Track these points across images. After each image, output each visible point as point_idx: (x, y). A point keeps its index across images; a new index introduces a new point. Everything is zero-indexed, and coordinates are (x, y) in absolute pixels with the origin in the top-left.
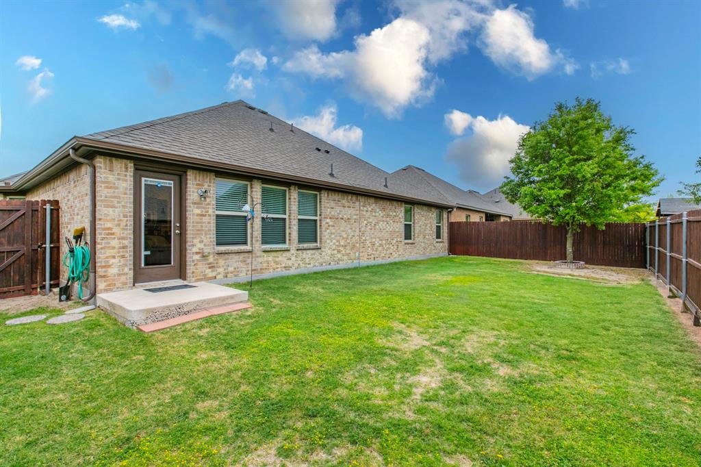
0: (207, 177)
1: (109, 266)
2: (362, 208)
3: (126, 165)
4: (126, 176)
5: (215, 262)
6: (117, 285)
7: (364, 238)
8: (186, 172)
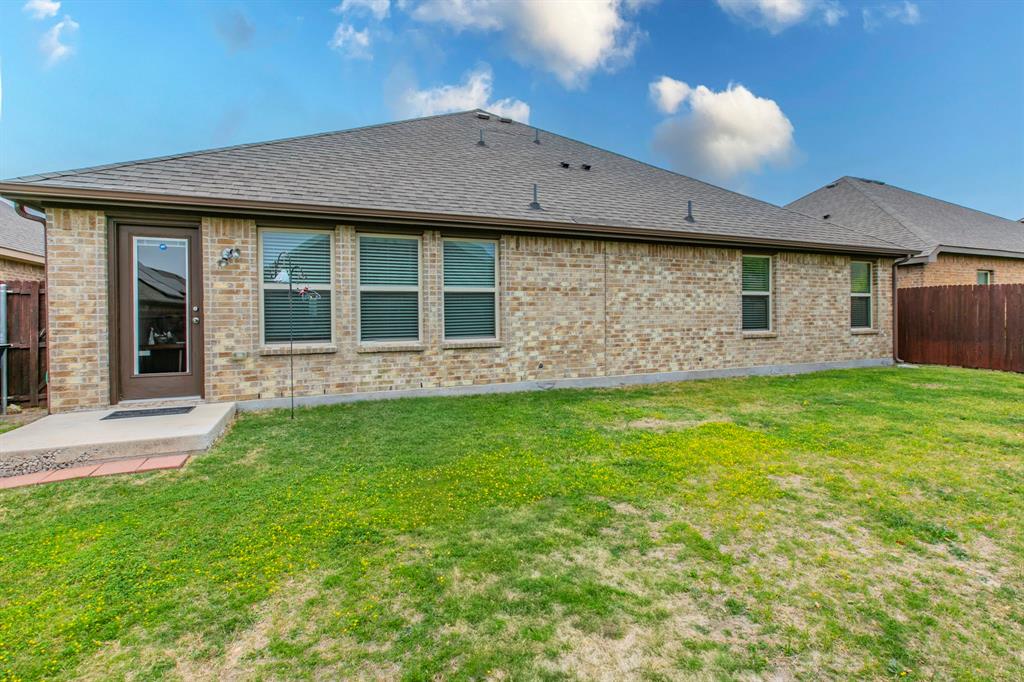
0: (239, 228)
1: (67, 374)
2: (612, 267)
3: (92, 219)
4: (92, 235)
5: (259, 369)
6: (81, 403)
7: (618, 327)
8: (200, 222)
